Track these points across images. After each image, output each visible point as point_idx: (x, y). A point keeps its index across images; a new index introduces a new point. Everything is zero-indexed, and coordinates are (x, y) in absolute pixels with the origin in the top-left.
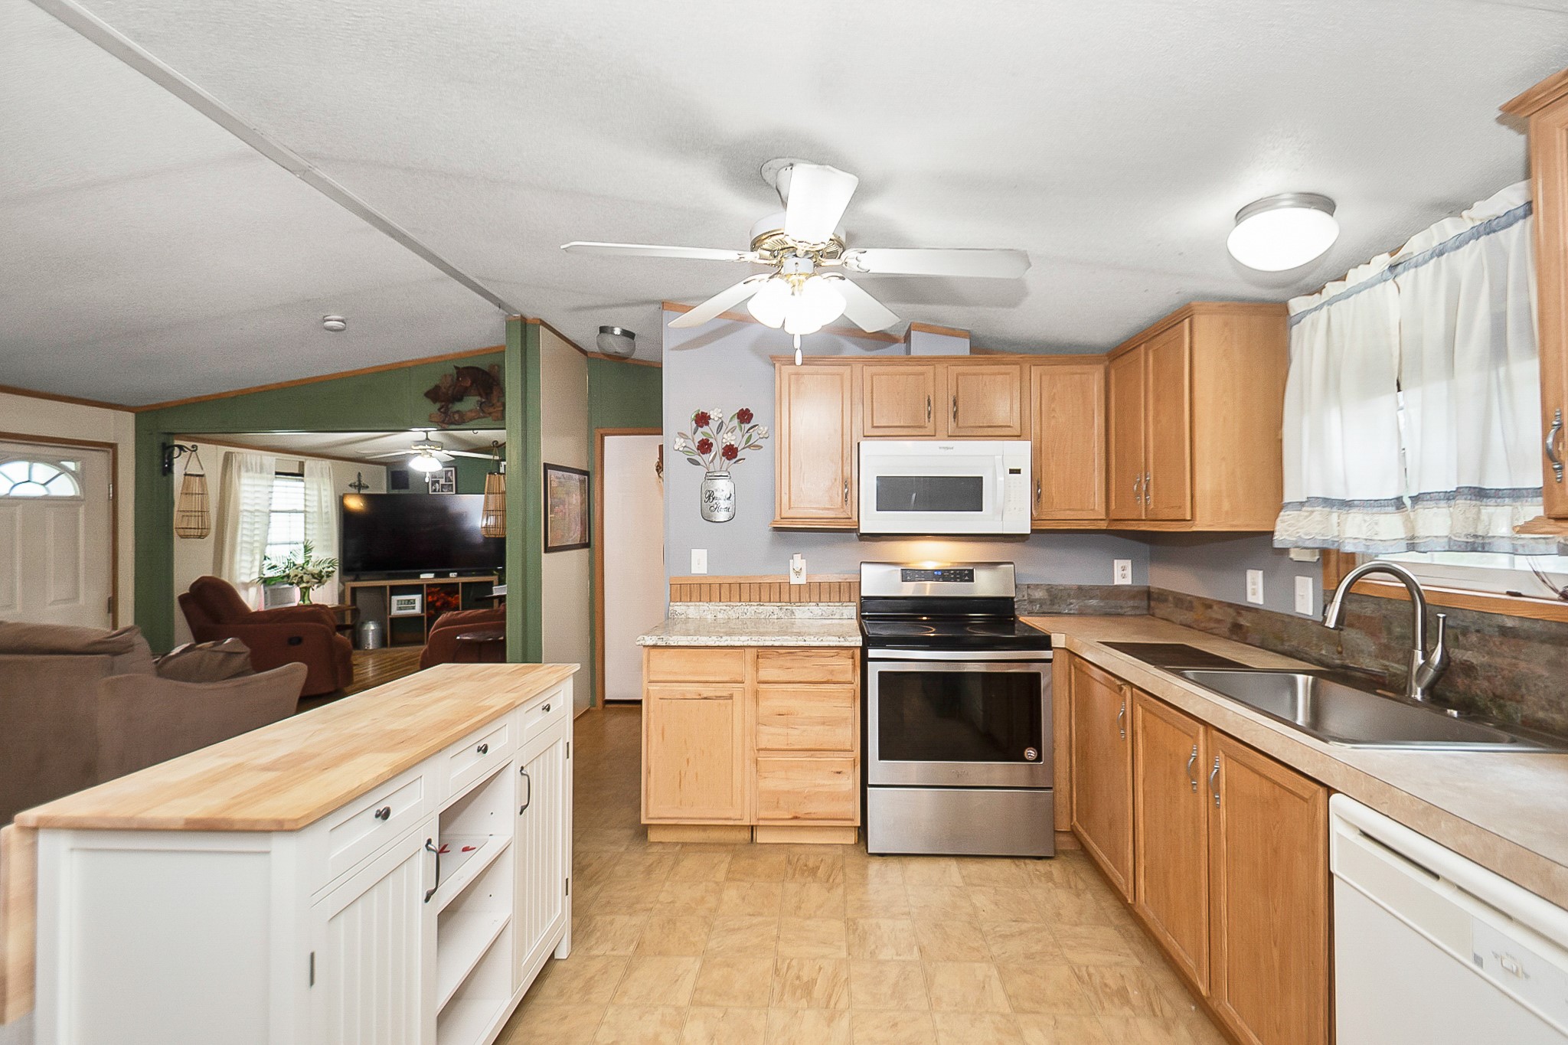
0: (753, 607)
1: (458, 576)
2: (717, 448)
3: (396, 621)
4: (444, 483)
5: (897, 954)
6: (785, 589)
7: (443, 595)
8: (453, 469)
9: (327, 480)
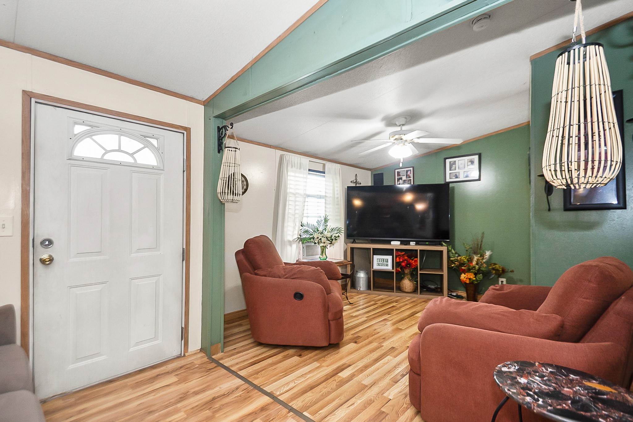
1: (417, 244)
3: (376, 272)
4: (405, 179)
9: (338, 177)
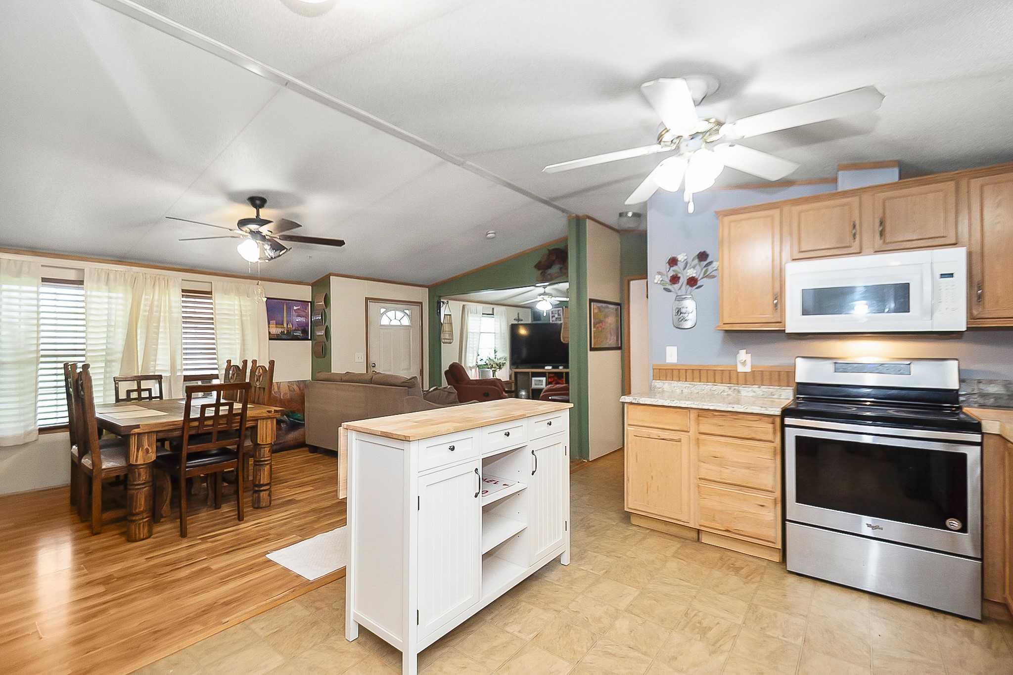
0: (708, 386)
1: (564, 368)
2: (683, 280)
3: (534, 389)
4: (557, 317)
5: (783, 636)
6: (734, 376)
7: (556, 378)
8: (561, 309)
9: (504, 317)
